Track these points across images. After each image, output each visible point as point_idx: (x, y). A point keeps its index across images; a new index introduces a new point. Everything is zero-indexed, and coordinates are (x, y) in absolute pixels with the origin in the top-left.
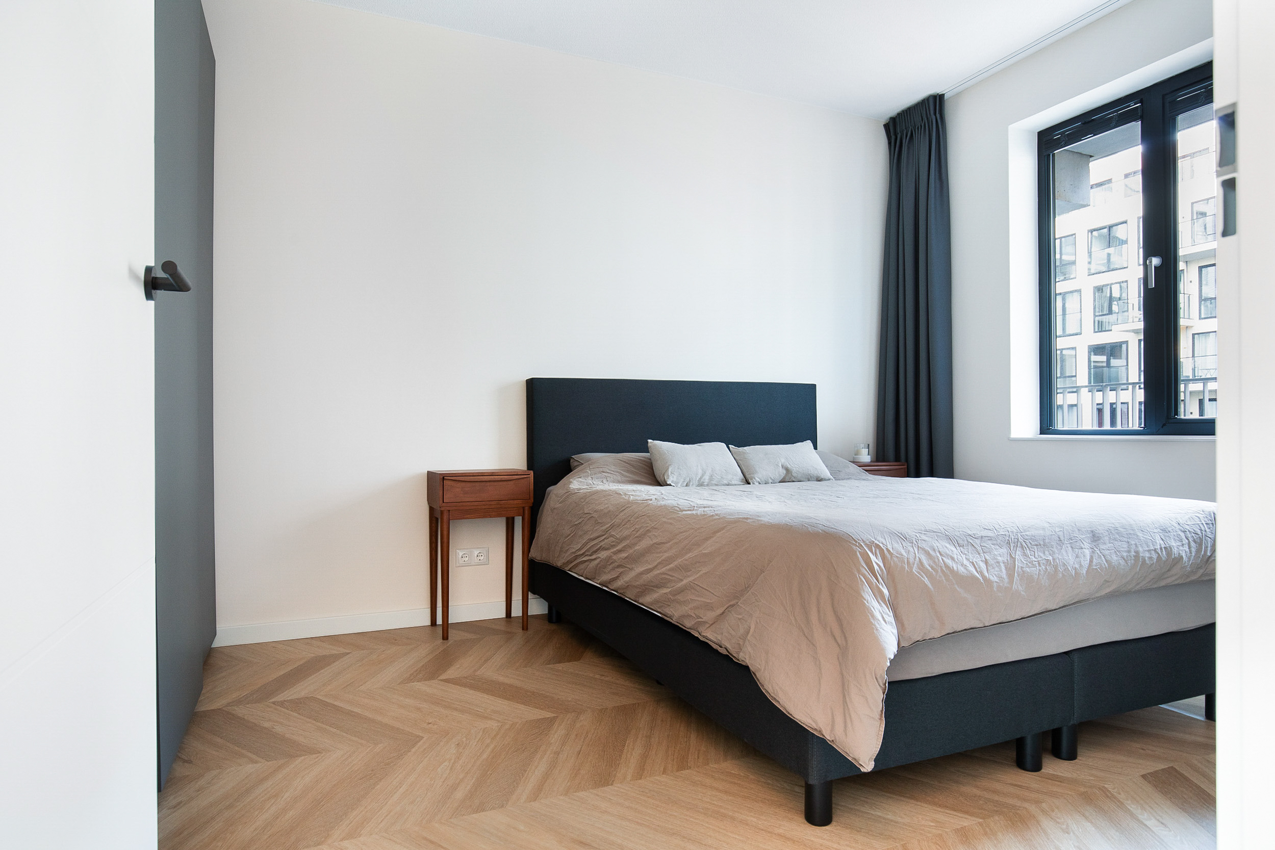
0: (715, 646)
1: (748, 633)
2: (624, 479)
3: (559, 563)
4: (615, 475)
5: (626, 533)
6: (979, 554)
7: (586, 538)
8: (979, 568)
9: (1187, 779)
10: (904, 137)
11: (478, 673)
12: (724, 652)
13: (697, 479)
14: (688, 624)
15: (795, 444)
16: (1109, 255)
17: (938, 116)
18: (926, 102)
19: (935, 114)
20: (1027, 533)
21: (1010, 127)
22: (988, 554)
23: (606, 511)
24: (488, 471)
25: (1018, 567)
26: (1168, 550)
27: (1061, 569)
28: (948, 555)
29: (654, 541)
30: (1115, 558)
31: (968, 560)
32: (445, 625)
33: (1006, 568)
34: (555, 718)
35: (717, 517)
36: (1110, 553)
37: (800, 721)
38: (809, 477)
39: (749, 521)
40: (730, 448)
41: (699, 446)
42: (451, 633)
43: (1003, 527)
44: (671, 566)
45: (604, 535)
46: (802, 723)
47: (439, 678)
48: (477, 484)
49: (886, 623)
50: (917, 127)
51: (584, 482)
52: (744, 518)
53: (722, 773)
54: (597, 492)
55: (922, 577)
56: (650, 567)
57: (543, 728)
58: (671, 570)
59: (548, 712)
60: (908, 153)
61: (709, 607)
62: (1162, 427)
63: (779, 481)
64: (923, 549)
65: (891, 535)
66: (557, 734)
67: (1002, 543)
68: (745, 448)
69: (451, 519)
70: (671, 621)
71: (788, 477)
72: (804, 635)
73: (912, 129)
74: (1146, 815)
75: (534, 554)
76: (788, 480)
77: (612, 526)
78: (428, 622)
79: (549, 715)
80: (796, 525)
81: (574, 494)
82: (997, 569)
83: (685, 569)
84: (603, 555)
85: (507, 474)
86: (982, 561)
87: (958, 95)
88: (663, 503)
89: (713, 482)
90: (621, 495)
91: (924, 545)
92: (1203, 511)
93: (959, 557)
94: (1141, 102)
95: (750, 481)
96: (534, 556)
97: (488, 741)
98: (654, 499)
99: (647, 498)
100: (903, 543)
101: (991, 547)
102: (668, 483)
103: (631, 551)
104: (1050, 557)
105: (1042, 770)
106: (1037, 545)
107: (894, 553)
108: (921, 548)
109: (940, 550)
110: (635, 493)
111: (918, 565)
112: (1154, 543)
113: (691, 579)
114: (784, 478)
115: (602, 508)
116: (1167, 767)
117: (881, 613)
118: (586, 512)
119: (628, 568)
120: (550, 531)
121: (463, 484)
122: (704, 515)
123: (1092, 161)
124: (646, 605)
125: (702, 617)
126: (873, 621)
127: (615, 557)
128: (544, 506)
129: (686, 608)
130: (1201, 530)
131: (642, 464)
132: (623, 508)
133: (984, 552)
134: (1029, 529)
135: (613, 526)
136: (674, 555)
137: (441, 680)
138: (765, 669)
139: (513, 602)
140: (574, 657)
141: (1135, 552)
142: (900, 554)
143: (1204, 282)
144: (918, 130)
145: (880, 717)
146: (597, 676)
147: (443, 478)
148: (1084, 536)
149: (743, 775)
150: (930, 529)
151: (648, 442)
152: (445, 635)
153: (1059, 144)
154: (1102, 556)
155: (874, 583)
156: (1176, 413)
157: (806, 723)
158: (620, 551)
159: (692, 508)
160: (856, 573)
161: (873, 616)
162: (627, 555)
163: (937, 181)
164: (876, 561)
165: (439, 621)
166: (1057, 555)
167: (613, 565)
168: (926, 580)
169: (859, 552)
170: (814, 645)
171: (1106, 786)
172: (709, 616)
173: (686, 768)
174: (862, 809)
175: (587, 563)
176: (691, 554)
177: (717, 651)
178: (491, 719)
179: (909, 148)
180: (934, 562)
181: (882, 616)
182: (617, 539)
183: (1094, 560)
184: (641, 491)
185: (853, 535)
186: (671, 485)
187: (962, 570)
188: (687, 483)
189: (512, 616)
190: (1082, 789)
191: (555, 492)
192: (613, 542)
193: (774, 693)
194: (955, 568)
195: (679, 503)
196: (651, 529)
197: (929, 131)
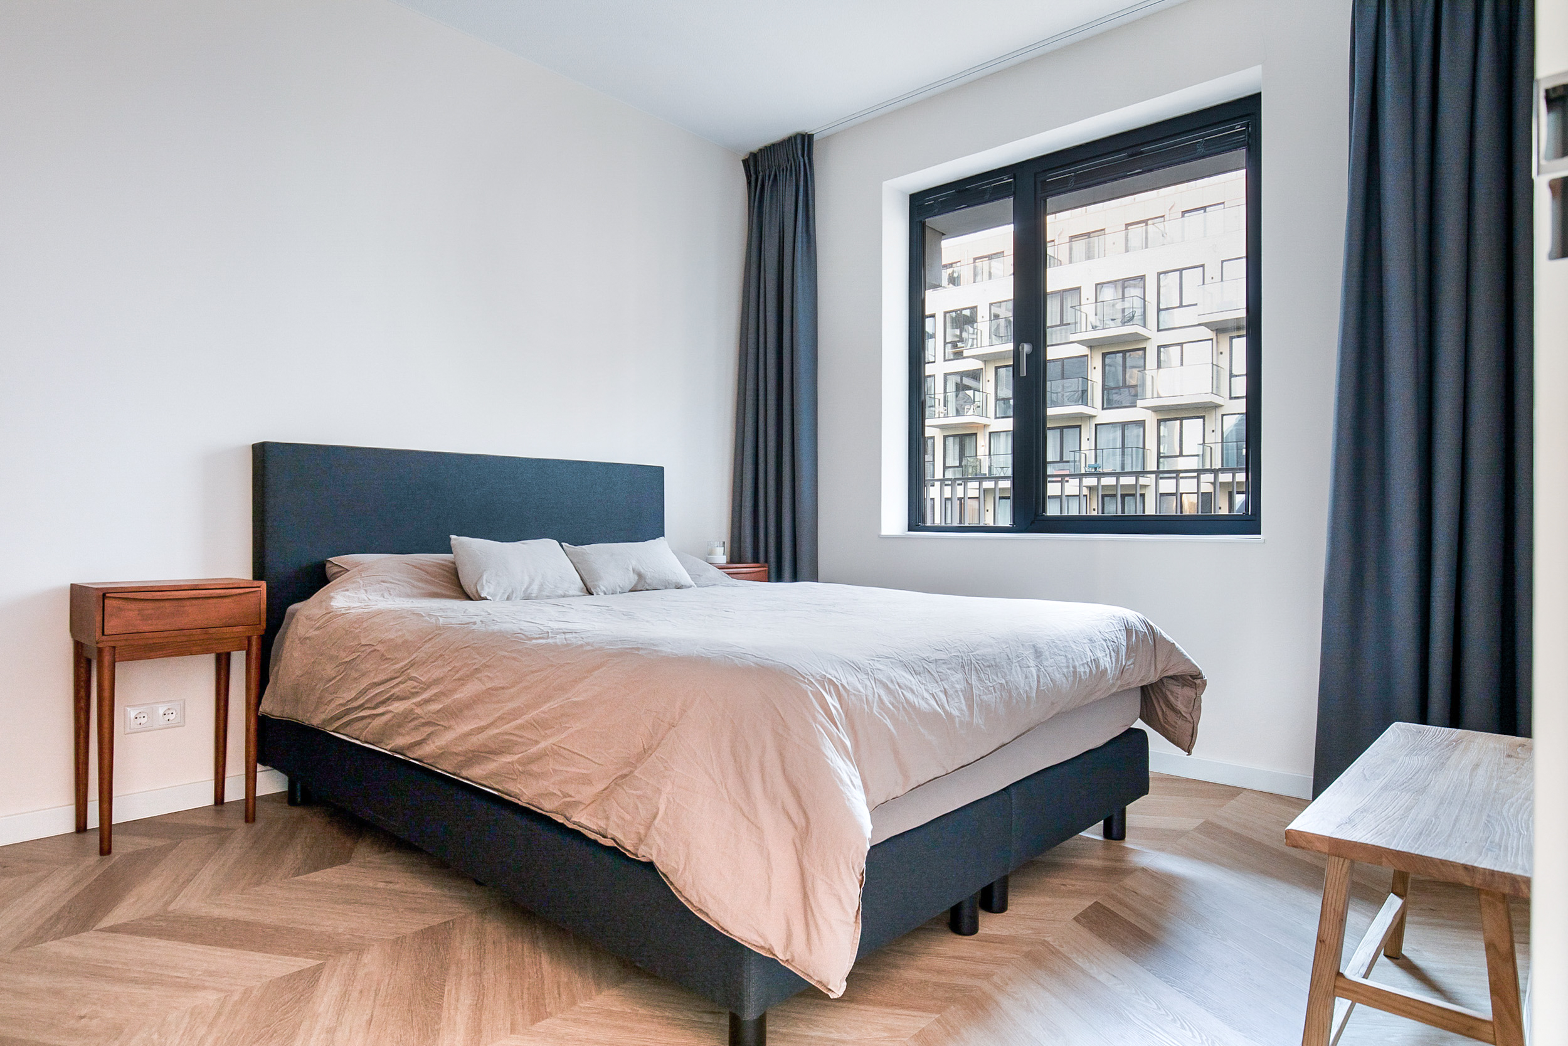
0: (592, 836)
1: (655, 817)
2: (415, 591)
3: (316, 721)
4: (403, 586)
5: (437, 673)
6: (937, 682)
7: (364, 683)
8: (940, 700)
9: (1116, 915)
10: (767, 178)
11: (171, 908)
12: (609, 843)
13: (523, 589)
14: (547, 806)
15: (646, 542)
17: (806, 158)
18: (793, 140)
19: (803, 156)
20: (978, 652)
21: (885, 183)
22: (945, 681)
23: (400, 641)
24: (187, 583)
25: (976, 696)
26: (1096, 661)
27: (1014, 694)
28: (907, 687)
29: (490, 685)
30: (1058, 676)
31: (927, 691)
32: (106, 826)
33: (965, 698)
34: (319, 969)
35: (589, 648)
36: (1053, 670)
37: (739, 938)
38: (667, 584)
39: (641, 652)
40: (564, 546)
41: (523, 544)
42: (116, 839)
43: (952, 646)
44: (519, 721)
45: (397, 678)
46: (742, 940)
47: (97, 927)
48: (167, 604)
49: (855, 788)
50: (781, 169)
51: (354, 597)
52: (633, 648)
53: (599, 1013)
54: (379, 613)
55: (884, 718)
56: (483, 724)
57: (300, 989)
58: (520, 727)
59: (307, 958)
60: (771, 197)
61: (586, 780)
62: (1031, 525)
63: (628, 590)
64: (881, 682)
65: (843, 666)
66: (328, 993)
67: (957, 666)
68: (583, 547)
69: (117, 660)
70: (516, 801)
71: (641, 585)
72: (743, 814)
73: (775, 170)
74: (1095, 968)
75: (269, 706)
76: (640, 589)
77: (412, 664)
78: (67, 825)
79: (309, 963)
80: (715, 657)
81: (341, 615)
82: (956, 700)
83: (541, 725)
84: (398, 707)
85: (221, 587)
86: (941, 691)
87: (828, 138)
88: (496, 628)
89: (544, 593)
90: (423, 616)
91: (880, 676)
92: (1114, 617)
93: (918, 688)
94: (1014, 178)
95: (593, 590)
96: (268, 710)
97: (202, 1031)
98: (478, 622)
99: (467, 620)
100: (857, 674)
101: (947, 672)
102: (482, 596)
103: (447, 701)
104: (1003, 680)
105: (979, 931)
106: (989, 666)
107: (851, 690)
108: (878, 680)
109: (898, 680)
110: (446, 614)
111: (878, 703)
112: (1085, 655)
113: (551, 741)
114: (636, 585)
115: (393, 637)
116: (1093, 902)
117: (849, 775)
118: (363, 643)
119: (443, 726)
120: (298, 672)
121: (141, 605)
122: (567, 645)
123: (944, 239)
124: (472, 779)
125: (573, 795)
126: (841, 788)
127: (418, 711)
128: (285, 633)
129: (546, 783)
130: (1117, 637)
131: (443, 569)
132: (430, 637)
133: (942, 680)
134: (978, 647)
135: (414, 664)
136: (522, 706)
137: (100, 930)
138: (685, 869)
139: (226, 780)
140: (341, 858)
141: (1073, 668)
142: (857, 691)
144: (783, 172)
145: (855, 920)
146: (381, 885)
147: (104, 596)
148: (1028, 652)
149: (629, 1011)
150: (882, 654)
151: (450, 539)
152: (106, 848)
153: (933, 211)
154: (1047, 675)
155: (836, 735)
156: (1044, 510)
157: (750, 940)
158: (427, 701)
159: (545, 635)
160: (811, 721)
161: (841, 781)
162: (441, 706)
163: (804, 235)
164: (832, 701)
165: (93, 822)
166: (1009, 677)
167: (416, 722)
168: (888, 722)
169: (811, 691)
170: (758, 828)
171: (1046, 939)
172: (586, 793)
173: (545, 1016)
174: (799, 1031)
175: (365, 722)
176: (552, 703)
177: (595, 842)
178: (205, 988)
179: (772, 191)
180: (895, 697)
181: (850, 779)
182: (421, 682)
183: (1041, 680)
184: (453, 610)
185: (798, 668)
186: (487, 599)
187: (923, 705)
188: (508, 596)
189: (226, 801)
190: (1026, 949)
191: (306, 613)
192: (415, 687)
193: (700, 902)
194: (917, 703)
195: (522, 628)
196: (481, 668)
197: (796, 175)
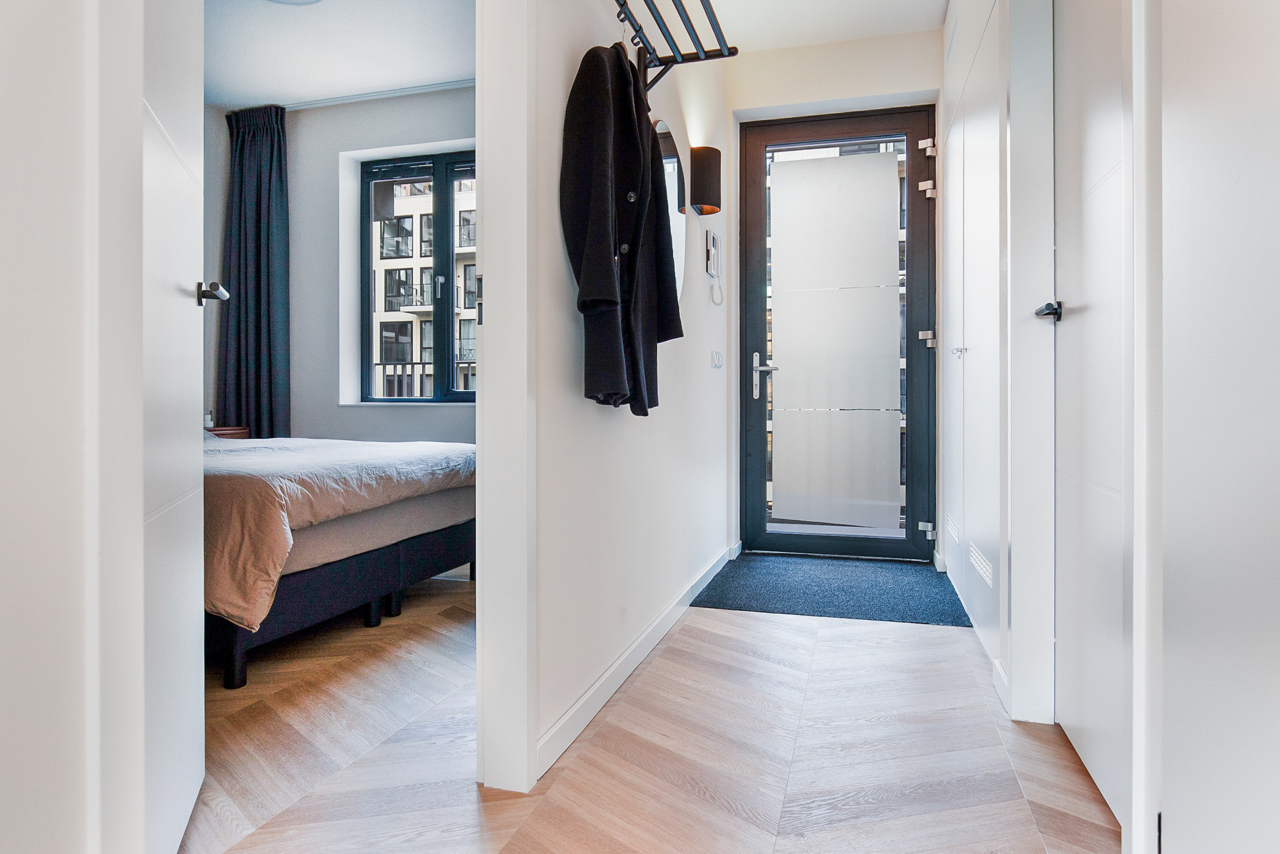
9: (462, 610)
10: (247, 134)
16: (398, 242)
17: (279, 125)
19: (277, 123)
21: (341, 153)
25: (364, 481)
27: (388, 481)
33: (356, 482)
50: (259, 128)
60: (251, 148)
62: (445, 397)
73: (254, 128)
87: (297, 113)
94: (432, 163)
104: (383, 474)
105: (381, 625)
116: (451, 607)
143: (467, 277)
144: (260, 131)
153: (375, 176)
166: (388, 473)
171: (419, 623)
179: (251, 145)
190: (406, 628)
197: (271, 135)
